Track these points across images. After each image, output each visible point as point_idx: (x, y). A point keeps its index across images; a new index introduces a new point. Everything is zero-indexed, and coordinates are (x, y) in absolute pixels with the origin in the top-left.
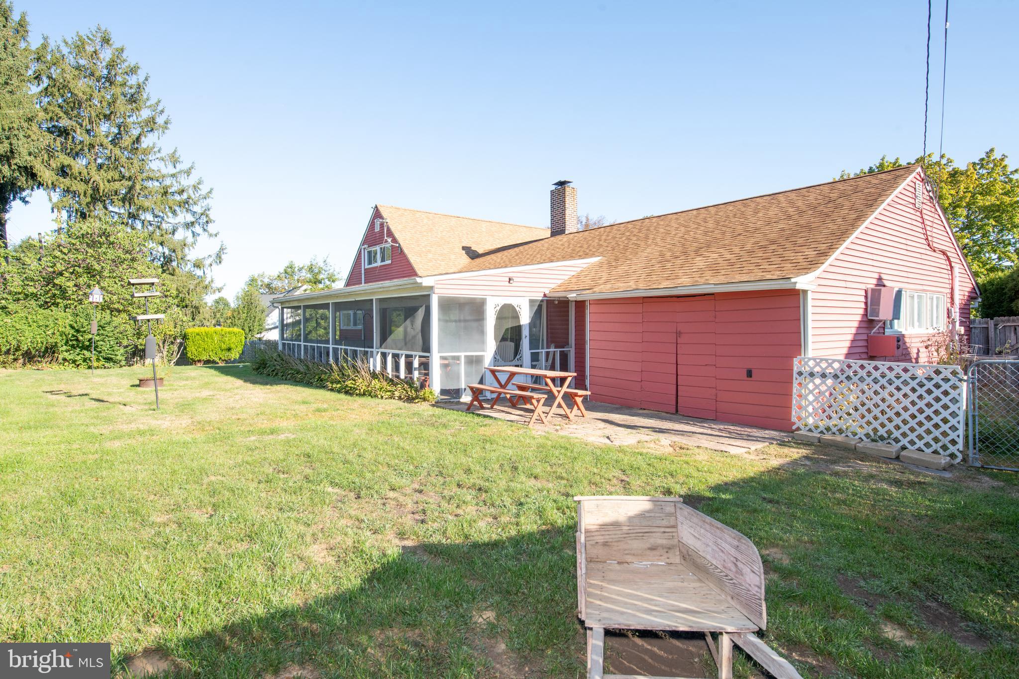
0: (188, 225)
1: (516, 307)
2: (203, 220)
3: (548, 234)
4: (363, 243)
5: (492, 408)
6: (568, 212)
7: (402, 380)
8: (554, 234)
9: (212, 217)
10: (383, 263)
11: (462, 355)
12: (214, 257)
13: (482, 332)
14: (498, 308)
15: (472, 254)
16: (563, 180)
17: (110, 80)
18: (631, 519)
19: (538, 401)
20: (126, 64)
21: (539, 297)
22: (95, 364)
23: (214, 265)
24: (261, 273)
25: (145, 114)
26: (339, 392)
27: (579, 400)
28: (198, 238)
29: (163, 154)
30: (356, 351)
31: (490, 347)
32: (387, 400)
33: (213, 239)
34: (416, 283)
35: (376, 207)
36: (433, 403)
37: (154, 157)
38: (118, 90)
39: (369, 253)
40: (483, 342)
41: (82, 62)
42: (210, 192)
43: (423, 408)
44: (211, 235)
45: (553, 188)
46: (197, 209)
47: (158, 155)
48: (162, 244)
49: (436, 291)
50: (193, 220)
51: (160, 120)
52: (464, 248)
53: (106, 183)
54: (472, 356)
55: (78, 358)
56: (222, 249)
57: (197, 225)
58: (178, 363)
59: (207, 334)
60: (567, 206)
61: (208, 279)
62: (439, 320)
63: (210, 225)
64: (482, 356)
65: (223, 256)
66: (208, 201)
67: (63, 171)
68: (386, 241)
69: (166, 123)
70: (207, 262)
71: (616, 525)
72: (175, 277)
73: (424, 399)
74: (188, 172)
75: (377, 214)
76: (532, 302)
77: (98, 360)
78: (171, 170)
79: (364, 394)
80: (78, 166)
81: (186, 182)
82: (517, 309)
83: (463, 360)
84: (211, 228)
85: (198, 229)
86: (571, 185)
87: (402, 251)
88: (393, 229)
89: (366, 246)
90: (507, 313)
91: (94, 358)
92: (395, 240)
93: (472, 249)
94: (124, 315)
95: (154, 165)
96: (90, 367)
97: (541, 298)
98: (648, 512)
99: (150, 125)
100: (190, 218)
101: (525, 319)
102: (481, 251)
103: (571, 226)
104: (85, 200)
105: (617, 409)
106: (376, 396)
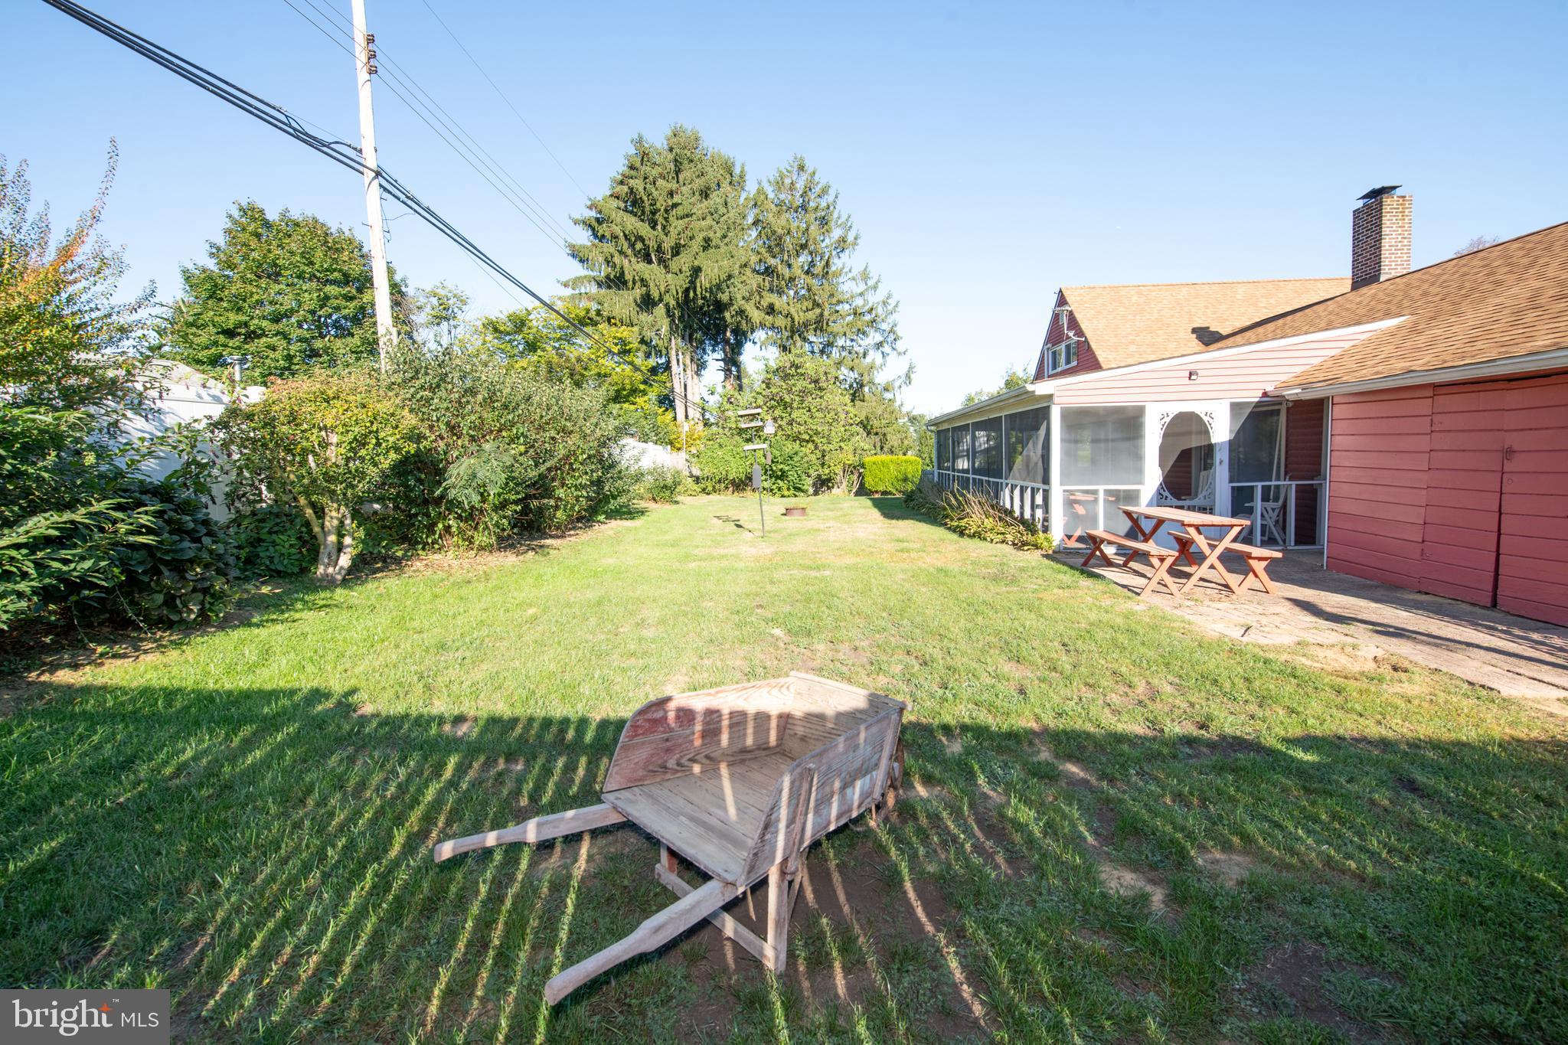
0: (879, 345)
1: (1202, 416)
2: (892, 337)
3: (1348, 288)
4: (1046, 342)
5: (1125, 565)
6: (1386, 243)
7: (1015, 519)
8: (1356, 285)
9: (899, 333)
10: (1069, 366)
11: (1101, 488)
12: (903, 378)
13: (1138, 456)
14: (1168, 420)
15: (1208, 337)
16: (1378, 186)
17: (804, 207)
18: (839, 715)
19: (1162, 560)
20: (820, 186)
21: (1254, 397)
22: (786, 493)
23: (904, 387)
24: (979, 390)
25: (837, 233)
26: (954, 531)
27: (1259, 567)
28: (887, 358)
29: (854, 273)
30: (981, 481)
31: (1152, 477)
32: (999, 545)
33: (902, 357)
34: (1027, 392)
35: (1061, 291)
36: (1050, 552)
37: (846, 278)
38: (811, 216)
39: (1054, 353)
40: (1140, 471)
41: (782, 197)
42: (896, 306)
43: (1033, 557)
44: (899, 354)
45: (1361, 203)
46: (884, 326)
47: (850, 275)
48: (852, 369)
49: (1056, 400)
50: (882, 339)
51: (850, 238)
52: (1194, 331)
53: (801, 314)
54: (1119, 491)
55: (774, 487)
56: (911, 368)
57: (885, 345)
58: (857, 494)
59: (883, 463)
60: (1385, 230)
61: (897, 404)
62: (1063, 440)
63: (898, 342)
64: (1138, 491)
65: (912, 376)
66: (895, 315)
67: (771, 310)
68: (1068, 338)
69: (856, 239)
70: (897, 384)
71: (821, 717)
72: (865, 404)
73: (1037, 547)
74: (875, 288)
75: (1062, 301)
76: (1235, 407)
77: (788, 489)
78: (862, 287)
79: (974, 536)
80: (779, 302)
81: (873, 299)
82: (1206, 419)
83: (1101, 496)
84: (899, 345)
85: (887, 349)
86: (1398, 192)
87: (1089, 347)
88: (1078, 316)
89: (1049, 345)
90: (1185, 426)
91: (786, 487)
92: (1080, 333)
93: (1211, 329)
94: (811, 446)
95: (847, 287)
96: (783, 496)
97: (1257, 400)
98: (861, 711)
99: (842, 245)
100: (878, 338)
101: (1221, 432)
102: (1224, 332)
103: (1391, 266)
104: (786, 334)
105: (1364, 587)
106: (985, 539)
